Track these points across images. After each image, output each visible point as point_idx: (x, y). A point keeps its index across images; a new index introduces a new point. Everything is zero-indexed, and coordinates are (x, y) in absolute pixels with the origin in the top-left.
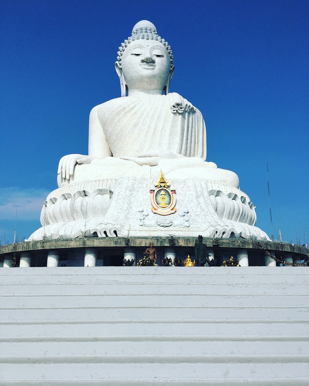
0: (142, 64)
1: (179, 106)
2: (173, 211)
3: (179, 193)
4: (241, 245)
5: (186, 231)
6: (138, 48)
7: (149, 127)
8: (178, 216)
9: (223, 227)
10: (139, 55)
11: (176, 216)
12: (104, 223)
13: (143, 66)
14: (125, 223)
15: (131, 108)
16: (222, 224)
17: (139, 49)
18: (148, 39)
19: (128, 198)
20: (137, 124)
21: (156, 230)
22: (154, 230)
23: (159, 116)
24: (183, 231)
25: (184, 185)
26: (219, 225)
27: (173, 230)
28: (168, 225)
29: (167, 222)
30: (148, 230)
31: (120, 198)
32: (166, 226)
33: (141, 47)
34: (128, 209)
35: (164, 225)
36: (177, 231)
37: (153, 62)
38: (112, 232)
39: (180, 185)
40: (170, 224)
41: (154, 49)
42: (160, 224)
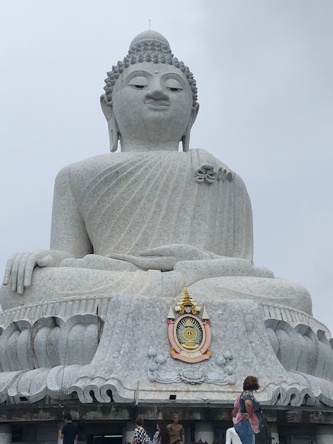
0: (147, 101)
1: (208, 172)
2: (207, 357)
3: (216, 324)
4: (323, 418)
5: (228, 392)
6: (141, 75)
7: (159, 205)
8: (215, 365)
9: (291, 387)
10: (142, 87)
11: (212, 365)
12: (89, 376)
13: (148, 105)
14: (126, 377)
15: (129, 173)
16: (290, 380)
17: (142, 78)
18: (156, 62)
19: (131, 333)
20: (139, 200)
21: (179, 389)
22: (175, 389)
23: (174, 188)
24: (223, 392)
25: (224, 310)
26: (285, 382)
27: (208, 390)
28: (198, 381)
29: (197, 376)
30: (164, 389)
31: (118, 332)
32: (196, 383)
33: (145, 74)
34: (129, 352)
35: (191, 381)
36: (214, 392)
37: (166, 98)
38: (104, 392)
39: (216, 310)
40: (202, 380)
41: (168, 79)
42: (184, 379)
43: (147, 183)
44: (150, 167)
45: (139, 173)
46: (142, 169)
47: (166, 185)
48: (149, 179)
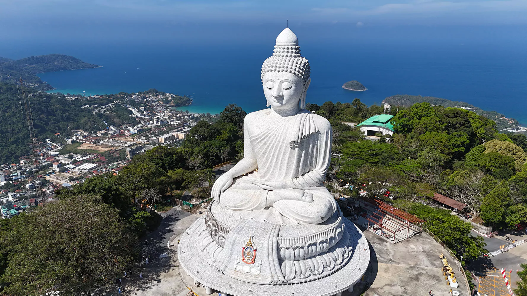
0: (272, 97)
1: (295, 142)
3: (259, 251)
5: (256, 277)
6: (270, 81)
10: (270, 88)
11: (254, 266)
13: (273, 99)
16: (280, 275)
18: (279, 72)
26: (277, 276)
33: (272, 81)
36: (251, 277)
37: (281, 96)
43: (269, 146)
44: (271, 137)
45: (265, 140)
46: (267, 138)
47: (276, 147)
48: (270, 144)
